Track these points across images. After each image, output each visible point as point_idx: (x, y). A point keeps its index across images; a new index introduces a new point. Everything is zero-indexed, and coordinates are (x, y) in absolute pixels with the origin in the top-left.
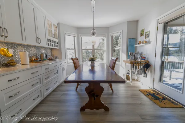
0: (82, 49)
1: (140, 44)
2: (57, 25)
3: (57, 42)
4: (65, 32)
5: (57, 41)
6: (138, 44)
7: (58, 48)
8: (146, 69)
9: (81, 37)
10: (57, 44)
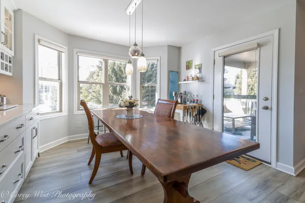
0: (78, 81)
1: (188, 80)
2: (12, 14)
3: (10, 58)
4: (37, 37)
5: (10, 53)
6: (185, 80)
7: (10, 74)
8: (201, 116)
9: (78, 56)
10: (10, 62)
